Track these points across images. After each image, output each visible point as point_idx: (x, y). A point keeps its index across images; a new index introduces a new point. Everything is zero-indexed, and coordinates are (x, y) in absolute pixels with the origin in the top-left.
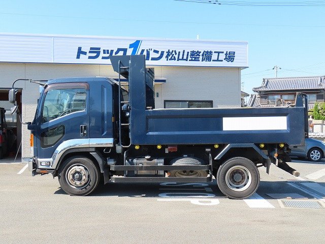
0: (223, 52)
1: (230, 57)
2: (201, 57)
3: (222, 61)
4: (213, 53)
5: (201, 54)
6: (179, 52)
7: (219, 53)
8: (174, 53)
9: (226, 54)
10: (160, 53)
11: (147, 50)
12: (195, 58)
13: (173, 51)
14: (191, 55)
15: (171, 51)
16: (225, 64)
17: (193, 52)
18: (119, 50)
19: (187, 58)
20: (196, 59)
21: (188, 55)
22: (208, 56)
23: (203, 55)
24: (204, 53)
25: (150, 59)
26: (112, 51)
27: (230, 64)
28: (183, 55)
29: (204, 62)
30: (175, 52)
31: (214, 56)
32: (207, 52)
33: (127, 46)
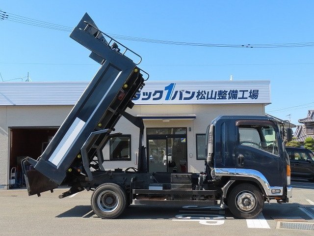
0: (247, 91)
1: (254, 94)
2: (228, 96)
3: (247, 98)
4: (239, 92)
5: (227, 93)
6: (208, 92)
7: (244, 91)
8: (203, 93)
9: (250, 92)
10: (191, 93)
11: (180, 91)
12: (222, 97)
13: (202, 92)
14: (219, 94)
15: (201, 91)
16: (250, 101)
17: (221, 91)
18: (156, 92)
19: (215, 97)
20: (224, 98)
21: (216, 94)
22: (234, 94)
23: (229, 94)
24: (230, 92)
25: (183, 98)
26: (150, 93)
27: (254, 101)
28: (212, 94)
29: (231, 100)
30: (205, 92)
31: (240, 95)
32: (233, 91)
33: (163, 89)
